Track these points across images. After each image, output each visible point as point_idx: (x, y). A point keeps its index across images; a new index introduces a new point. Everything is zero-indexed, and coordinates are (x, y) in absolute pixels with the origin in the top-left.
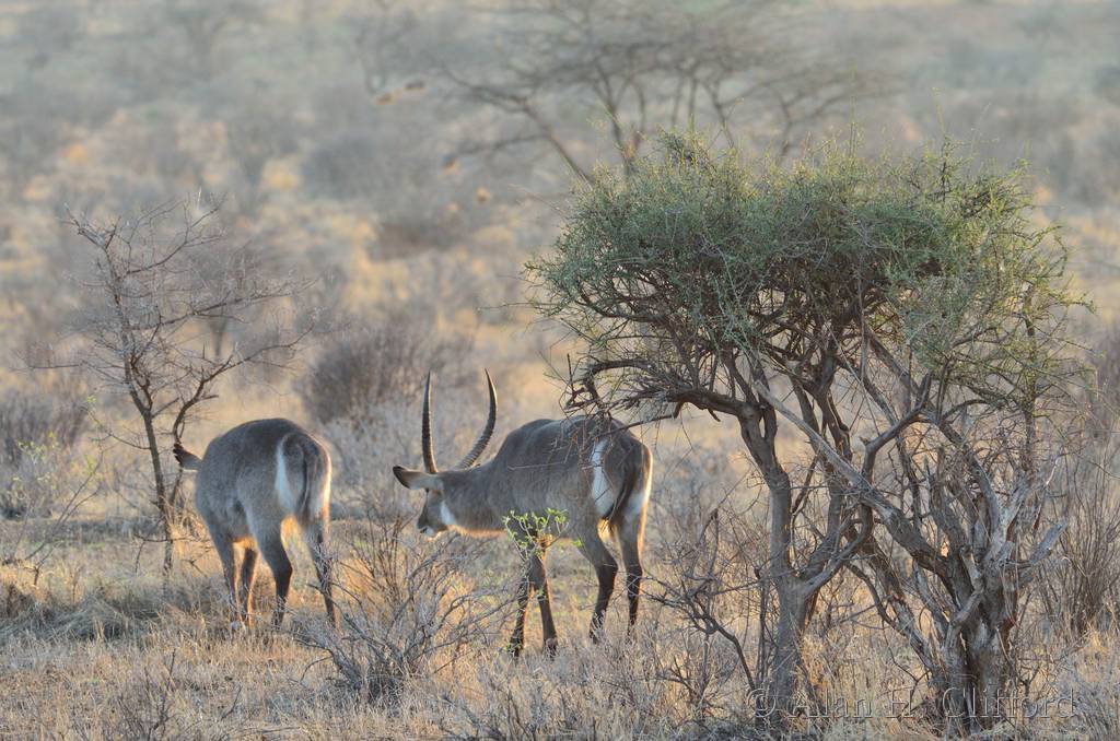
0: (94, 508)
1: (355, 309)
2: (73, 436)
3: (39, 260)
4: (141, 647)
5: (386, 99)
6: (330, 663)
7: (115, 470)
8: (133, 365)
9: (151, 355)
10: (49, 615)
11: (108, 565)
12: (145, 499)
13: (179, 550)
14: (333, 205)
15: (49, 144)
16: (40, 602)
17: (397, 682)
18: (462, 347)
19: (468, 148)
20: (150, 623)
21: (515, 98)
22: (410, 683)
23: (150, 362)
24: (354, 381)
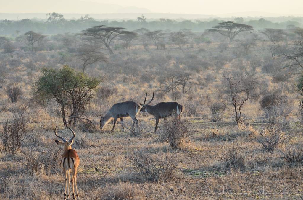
0: (227, 120)
1: (269, 90)
2: (224, 109)
3: (221, 82)
4: (233, 142)
5: (274, 58)
6: (262, 145)
7: (231, 115)
8: (233, 99)
9: (236, 97)
10: (219, 137)
11: (229, 129)
12: (235, 119)
13: (240, 127)
14: (267, 74)
15: (223, 64)
16: (218, 135)
17: (273, 148)
18: (286, 96)
19: (287, 66)
20: (235, 139)
21: (294, 58)
22: (275, 148)
23: (236, 98)
24: (268, 101)
